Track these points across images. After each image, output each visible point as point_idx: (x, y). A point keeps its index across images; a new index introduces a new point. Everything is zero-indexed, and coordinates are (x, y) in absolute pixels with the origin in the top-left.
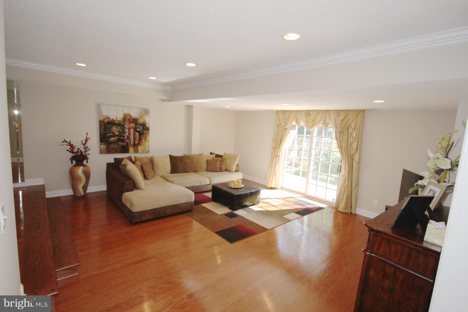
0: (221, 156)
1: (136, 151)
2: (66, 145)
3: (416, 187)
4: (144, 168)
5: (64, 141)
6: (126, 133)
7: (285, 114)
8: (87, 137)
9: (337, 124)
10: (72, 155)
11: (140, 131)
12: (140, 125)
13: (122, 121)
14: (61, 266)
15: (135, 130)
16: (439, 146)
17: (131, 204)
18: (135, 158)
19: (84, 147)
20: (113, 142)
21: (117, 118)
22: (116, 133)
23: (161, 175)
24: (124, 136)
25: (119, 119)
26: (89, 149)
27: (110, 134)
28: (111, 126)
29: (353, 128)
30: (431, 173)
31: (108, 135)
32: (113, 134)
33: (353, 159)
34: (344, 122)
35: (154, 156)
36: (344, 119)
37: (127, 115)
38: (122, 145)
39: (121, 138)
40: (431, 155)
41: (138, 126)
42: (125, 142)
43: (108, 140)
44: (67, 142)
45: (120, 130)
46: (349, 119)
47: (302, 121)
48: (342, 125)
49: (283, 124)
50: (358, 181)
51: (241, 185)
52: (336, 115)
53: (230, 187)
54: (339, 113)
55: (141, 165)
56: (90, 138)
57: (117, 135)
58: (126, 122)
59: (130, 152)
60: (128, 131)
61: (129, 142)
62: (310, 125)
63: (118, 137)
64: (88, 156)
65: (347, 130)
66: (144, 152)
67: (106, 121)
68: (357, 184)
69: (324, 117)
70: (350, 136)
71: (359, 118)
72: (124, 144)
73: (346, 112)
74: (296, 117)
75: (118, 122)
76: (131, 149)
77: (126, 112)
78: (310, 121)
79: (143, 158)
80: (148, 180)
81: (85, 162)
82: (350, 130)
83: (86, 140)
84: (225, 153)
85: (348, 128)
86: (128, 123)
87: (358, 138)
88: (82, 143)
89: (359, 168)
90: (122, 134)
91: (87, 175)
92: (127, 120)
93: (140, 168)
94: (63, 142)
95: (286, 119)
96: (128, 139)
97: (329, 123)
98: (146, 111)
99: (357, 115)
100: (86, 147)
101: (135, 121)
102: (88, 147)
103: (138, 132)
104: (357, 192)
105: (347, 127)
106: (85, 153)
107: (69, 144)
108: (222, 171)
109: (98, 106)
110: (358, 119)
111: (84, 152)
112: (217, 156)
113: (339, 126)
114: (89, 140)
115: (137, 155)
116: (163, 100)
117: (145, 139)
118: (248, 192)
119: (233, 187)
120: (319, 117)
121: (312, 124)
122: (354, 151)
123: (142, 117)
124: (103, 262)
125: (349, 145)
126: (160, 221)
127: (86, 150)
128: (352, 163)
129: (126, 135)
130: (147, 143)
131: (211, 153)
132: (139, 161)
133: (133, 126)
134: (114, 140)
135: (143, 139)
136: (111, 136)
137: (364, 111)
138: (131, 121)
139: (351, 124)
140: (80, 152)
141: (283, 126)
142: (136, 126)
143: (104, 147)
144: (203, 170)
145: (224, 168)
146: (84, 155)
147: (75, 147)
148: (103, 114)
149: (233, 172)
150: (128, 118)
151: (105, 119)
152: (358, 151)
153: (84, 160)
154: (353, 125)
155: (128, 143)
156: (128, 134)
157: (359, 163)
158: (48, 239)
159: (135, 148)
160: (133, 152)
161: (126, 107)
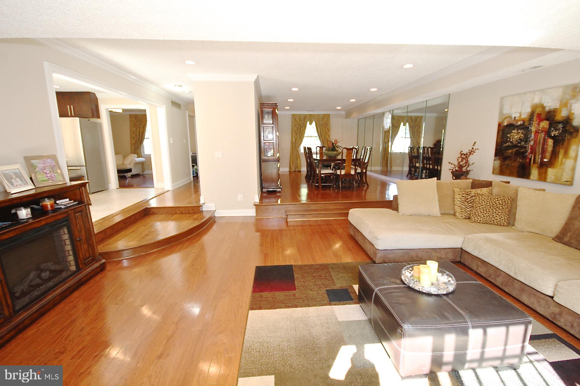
1: (543, 178)
6: (530, 141)
8: (473, 148)
11: (557, 136)
12: (560, 122)
13: (528, 119)
15: (548, 133)
20: (510, 156)
21: (521, 114)
22: (515, 142)
24: (525, 147)
25: (523, 116)
27: (508, 144)
28: (510, 130)
31: (505, 145)
32: (511, 143)
37: (537, 106)
38: (521, 162)
39: (522, 151)
41: (554, 125)
42: (527, 158)
43: (504, 154)
45: (522, 136)
56: (478, 149)
57: (516, 146)
58: (533, 121)
59: (532, 177)
60: (535, 138)
61: (533, 158)
63: (517, 149)
66: (557, 181)
67: (505, 124)
72: (524, 161)
75: (522, 122)
76: (535, 172)
77: (536, 101)
83: (471, 153)
86: (537, 121)
90: (524, 143)
92: (535, 117)
96: (531, 153)
101: (550, 115)
103: (553, 137)
115: (543, 185)
123: (566, 105)
129: (530, 145)
133: (545, 126)
134: (511, 153)
135: (561, 152)
138: (543, 116)
142: (551, 125)
143: (498, 163)
148: (504, 112)
150: (538, 113)
151: (505, 119)
155: (530, 160)
156: (534, 144)
159: (543, 171)
160: (538, 181)
161: (538, 91)
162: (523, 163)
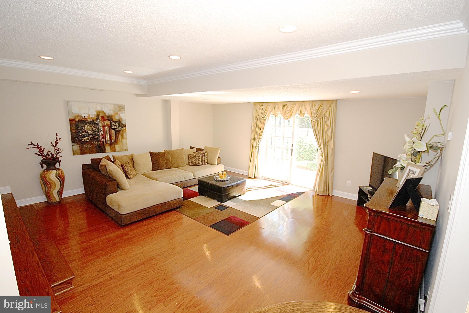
0: (202, 150)
1: (114, 150)
2: (33, 148)
3: (395, 169)
4: (125, 167)
5: (31, 143)
6: (100, 131)
7: (262, 106)
8: (57, 138)
9: (313, 114)
10: (42, 159)
11: (116, 129)
12: (116, 122)
13: (95, 119)
14: (55, 281)
15: (110, 127)
16: (414, 131)
17: (119, 206)
18: (114, 157)
19: (55, 149)
20: (86, 141)
21: (89, 116)
22: (89, 132)
23: (143, 174)
24: (98, 135)
25: (91, 117)
26: (61, 151)
27: (83, 134)
28: (83, 124)
29: (327, 117)
30: (409, 155)
31: (81, 134)
32: (86, 133)
33: (328, 146)
34: (319, 112)
35: (134, 154)
36: (319, 109)
37: (100, 112)
38: (97, 144)
39: (96, 137)
40: (407, 139)
41: (113, 123)
42: (101, 141)
43: (81, 140)
44: (34, 145)
45: (94, 129)
46: (323, 108)
47: (280, 112)
48: (317, 115)
49: (261, 115)
50: (334, 166)
51: (227, 178)
52: (311, 105)
53: (217, 180)
54: (314, 104)
55: (121, 164)
56: (61, 139)
57: (91, 134)
58: (99, 120)
59: (107, 151)
60: (103, 129)
61: (105, 141)
62: (287, 115)
63: (93, 136)
64: (60, 159)
65: (322, 119)
66: (122, 150)
67: (77, 120)
68: (333, 169)
69: (300, 107)
70: (325, 124)
71: (332, 107)
72: (99, 143)
73: (320, 102)
74: (274, 108)
75: (91, 120)
76: (108, 148)
77: (99, 109)
78: (287, 112)
79: (122, 156)
80: (130, 179)
81: (57, 165)
82: (324, 120)
83: (57, 142)
84: (205, 147)
85: (323, 118)
86: (102, 120)
87: (332, 127)
88: (52, 144)
89: (333, 154)
90: (96, 133)
91: (61, 179)
92: (100, 117)
93: (121, 167)
94: (29, 145)
95: (264, 111)
96: (103, 138)
97: (305, 113)
98: (121, 108)
99: (330, 105)
100: (58, 149)
101: (109, 118)
102: (59, 149)
103: (114, 129)
104: (333, 176)
105: (321, 116)
106: (57, 156)
107: (36, 147)
108: (204, 165)
109: (67, 104)
110: (332, 109)
111: (56, 154)
112: (198, 150)
113: (315, 116)
114: (60, 141)
115: (115, 154)
116: (138, 95)
117: (122, 136)
118: (235, 183)
119: (220, 180)
120: (295, 108)
121: (290, 114)
122: (329, 138)
123: (117, 114)
124: (100, 271)
125: (324, 132)
126: (151, 221)
127: (57, 152)
128: (328, 150)
129: (101, 133)
130: (124, 141)
131: (191, 148)
132: (119, 160)
133: (108, 124)
134: (88, 140)
135: (120, 136)
136: (84, 135)
137: (336, 100)
138: (106, 118)
139: (325, 113)
140: (50, 155)
141: (262, 118)
142: (111, 123)
143: (77, 147)
144: (185, 164)
145: (206, 161)
146: (56, 157)
147: (44, 150)
148: (73, 111)
149: (215, 165)
150: (102, 115)
151: (76, 117)
152: (333, 138)
153: (56, 163)
154: (327, 114)
155: (103, 142)
156: (103, 133)
157: (334, 149)
158: (34, 255)
159: (112, 146)
160: (111, 152)
161: (99, 103)
162: (99, 144)
